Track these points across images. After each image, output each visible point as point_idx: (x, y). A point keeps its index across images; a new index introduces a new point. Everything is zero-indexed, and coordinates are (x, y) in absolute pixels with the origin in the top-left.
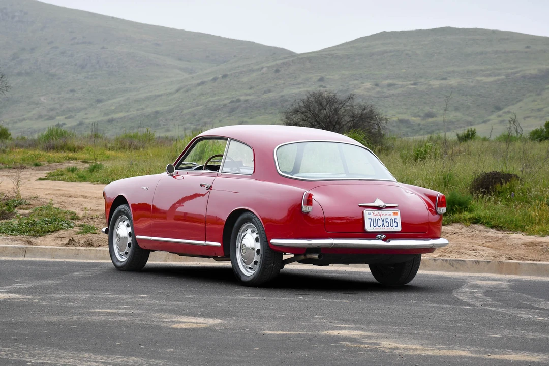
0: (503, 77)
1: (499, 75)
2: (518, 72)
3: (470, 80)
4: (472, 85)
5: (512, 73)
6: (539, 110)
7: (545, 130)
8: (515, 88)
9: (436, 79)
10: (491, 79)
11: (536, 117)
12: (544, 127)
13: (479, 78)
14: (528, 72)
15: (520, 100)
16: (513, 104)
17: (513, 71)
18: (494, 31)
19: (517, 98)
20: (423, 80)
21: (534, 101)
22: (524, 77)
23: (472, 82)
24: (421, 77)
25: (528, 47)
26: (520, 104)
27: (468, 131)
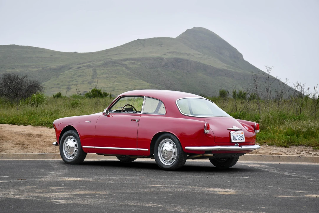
0: (41, 69)
1: (39, 68)
2: (47, 67)
3: (26, 70)
4: (27, 72)
5: (45, 67)
6: (58, 84)
7: (91, 93)
8: (47, 74)
9: (9, 69)
10: (35, 70)
11: (56, 87)
12: (90, 92)
13: (30, 69)
14: (52, 67)
15: (49, 80)
16: (46, 81)
17: (45, 66)
18: (35, 48)
19: (48, 79)
20: (2, 69)
21: (55, 80)
22: (50, 69)
23: (27, 71)
24: (2, 68)
25: (51, 56)
26: (49, 81)
27: (58, 93)
